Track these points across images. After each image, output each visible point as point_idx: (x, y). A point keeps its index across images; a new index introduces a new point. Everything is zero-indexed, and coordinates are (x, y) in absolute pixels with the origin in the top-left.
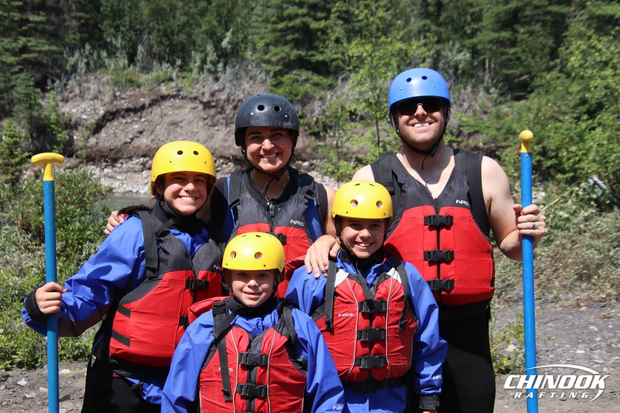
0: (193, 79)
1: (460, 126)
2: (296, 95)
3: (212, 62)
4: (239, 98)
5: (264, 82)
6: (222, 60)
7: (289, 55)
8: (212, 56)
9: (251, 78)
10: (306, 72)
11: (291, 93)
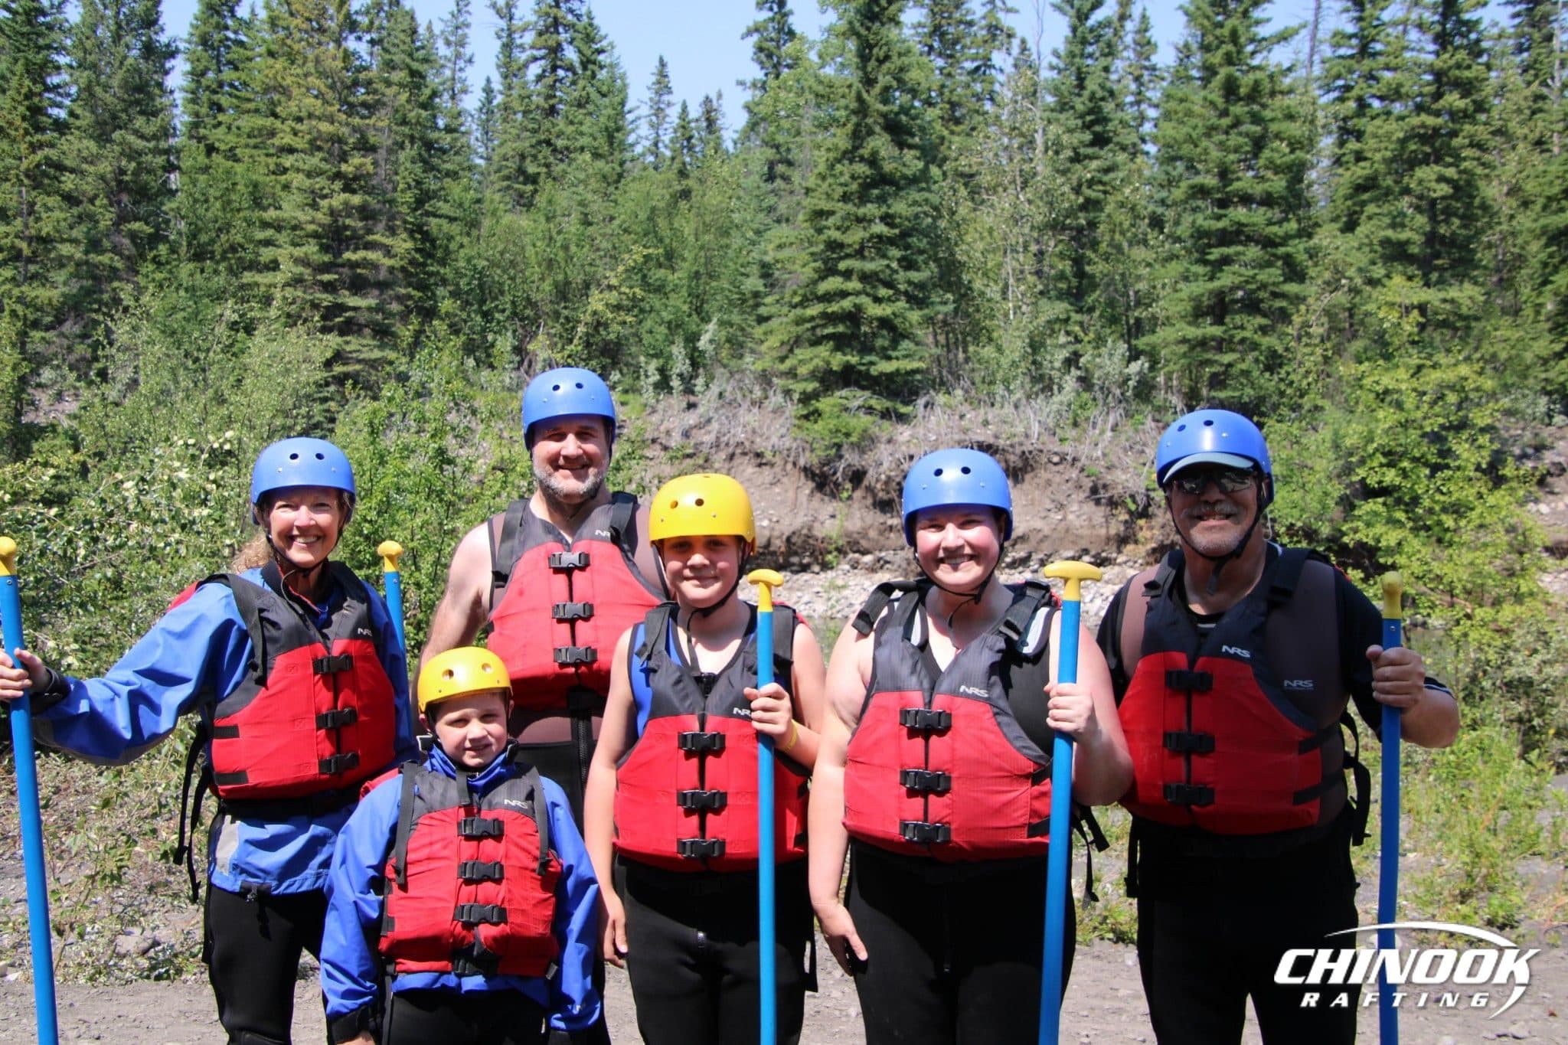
0: (645, 405)
1: (1148, 490)
2: (847, 435)
3: (681, 375)
4: (737, 439)
5: (778, 411)
6: (701, 371)
7: (828, 363)
8: (680, 365)
9: (753, 403)
10: (859, 393)
11: (838, 431)
